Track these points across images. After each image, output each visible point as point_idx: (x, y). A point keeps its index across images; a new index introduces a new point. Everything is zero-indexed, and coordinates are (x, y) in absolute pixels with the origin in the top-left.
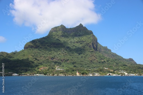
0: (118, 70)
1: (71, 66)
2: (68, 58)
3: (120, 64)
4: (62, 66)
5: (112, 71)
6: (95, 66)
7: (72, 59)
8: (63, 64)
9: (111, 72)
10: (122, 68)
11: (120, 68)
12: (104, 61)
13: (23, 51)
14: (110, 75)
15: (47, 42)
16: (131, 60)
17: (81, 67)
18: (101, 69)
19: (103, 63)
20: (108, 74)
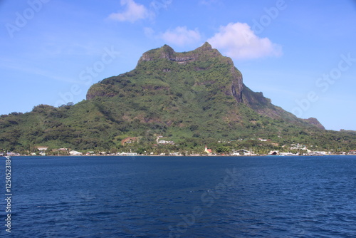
0: (289, 143)
1: (189, 135)
2: (180, 119)
3: (291, 131)
4: (167, 134)
5: (277, 145)
6: (238, 134)
7: (190, 120)
8: (170, 130)
9: (276, 149)
10: (296, 139)
11: (293, 138)
12: (258, 125)
13: (84, 102)
14: (275, 153)
15: (134, 82)
16: (314, 121)
17: (210, 136)
18: (252, 141)
19: (254, 127)
20: (272, 152)
